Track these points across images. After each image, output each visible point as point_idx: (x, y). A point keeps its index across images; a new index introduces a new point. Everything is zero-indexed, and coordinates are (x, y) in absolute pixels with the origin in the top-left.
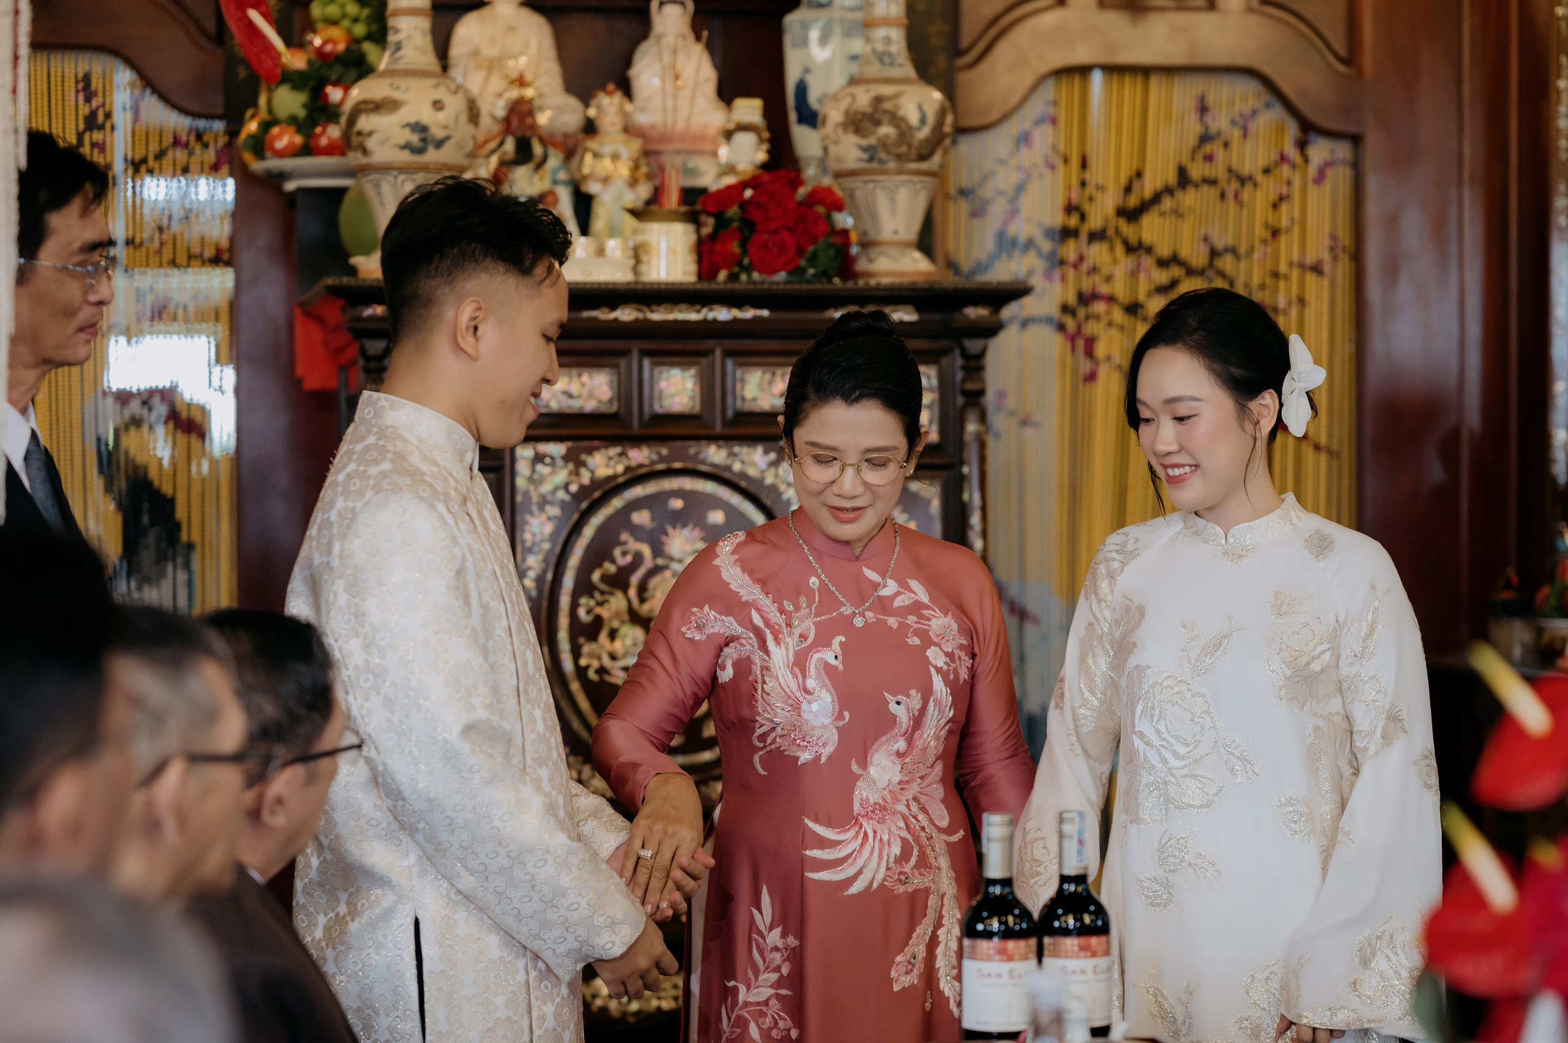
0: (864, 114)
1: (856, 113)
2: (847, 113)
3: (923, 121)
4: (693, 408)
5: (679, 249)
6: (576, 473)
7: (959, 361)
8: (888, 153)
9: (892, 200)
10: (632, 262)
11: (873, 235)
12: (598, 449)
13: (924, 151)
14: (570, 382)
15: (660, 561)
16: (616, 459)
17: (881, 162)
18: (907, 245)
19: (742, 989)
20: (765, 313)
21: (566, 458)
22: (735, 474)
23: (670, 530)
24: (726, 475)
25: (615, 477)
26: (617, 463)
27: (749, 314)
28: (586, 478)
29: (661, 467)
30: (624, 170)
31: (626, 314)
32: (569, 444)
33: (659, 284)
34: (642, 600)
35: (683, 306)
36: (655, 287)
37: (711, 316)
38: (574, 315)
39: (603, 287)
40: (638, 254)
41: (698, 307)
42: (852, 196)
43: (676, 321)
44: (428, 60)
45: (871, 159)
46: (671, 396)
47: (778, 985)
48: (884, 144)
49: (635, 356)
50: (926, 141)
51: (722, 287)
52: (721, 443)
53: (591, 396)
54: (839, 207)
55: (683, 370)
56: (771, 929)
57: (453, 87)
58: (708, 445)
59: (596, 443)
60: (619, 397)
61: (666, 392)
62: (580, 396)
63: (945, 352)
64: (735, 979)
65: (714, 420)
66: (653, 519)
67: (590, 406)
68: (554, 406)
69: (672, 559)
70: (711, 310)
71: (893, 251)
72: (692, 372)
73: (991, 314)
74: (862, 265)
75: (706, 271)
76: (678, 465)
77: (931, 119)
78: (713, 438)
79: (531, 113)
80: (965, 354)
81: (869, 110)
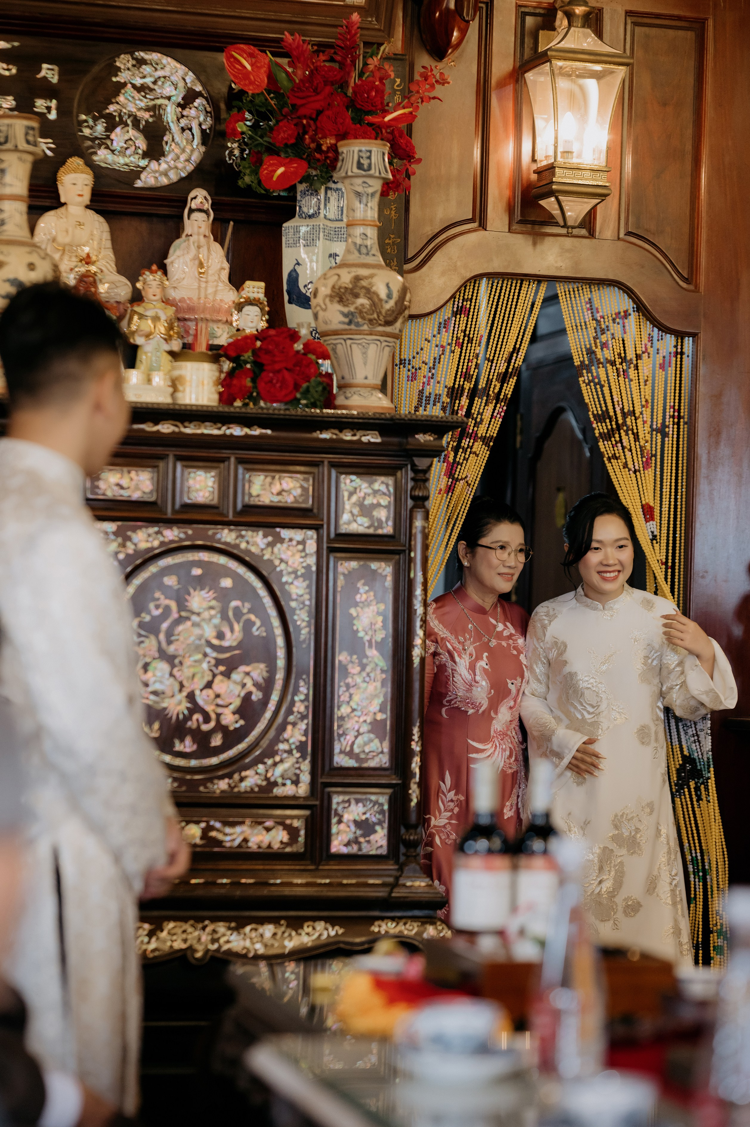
0: (346, 289)
1: (340, 288)
2: (333, 287)
3: (389, 296)
4: (213, 500)
5: (206, 382)
6: (123, 545)
7: (410, 474)
8: (363, 318)
9: (364, 354)
11: (349, 379)
12: (140, 528)
13: (390, 319)
14: (122, 478)
15: (183, 614)
16: (154, 535)
17: (358, 324)
18: (374, 388)
19: (433, 818)
20: (269, 432)
21: (116, 534)
22: (242, 551)
23: (192, 591)
24: (235, 551)
25: (152, 549)
26: (154, 539)
27: (257, 432)
28: (130, 549)
29: (187, 543)
30: (161, 328)
31: (166, 428)
32: (119, 523)
33: (191, 405)
34: (169, 642)
35: (208, 424)
36: (189, 408)
37: (228, 432)
39: (150, 406)
41: (219, 425)
42: (334, 350)
43: (203, 435)
44: (24, 233)
45: (350, 323)
46: (197, 491)
47: (450, 818)
48: (360, 311)
49: (171, 460)
50: (391, 311)
51: (238, 410)
52: (232, 527)
53: (137, 488)
54: (326, 356)
55: (206, 472)
56: (449, 791)
57: (42, 254)
58: (223, 529)
59: (140, 524)
60: (157, 491)
61: (193, 488)
62: (128, 488)
63: (400, 468)
64: (429, 814)
65: (228, 512)
66: (179, 583)
67: (136, 496)
68: (110, 494)
69: (193, 613)
70: (229, 428)
71: (362, 391)
72: (213, 474)
73: (434, 439)
74: (340, 400)
75: (226, 398)
76: (200, 543)
77: (395, 295)
78: (227, 524)
79: (94, 284)
80: (415, 470)
81: (350, 286)
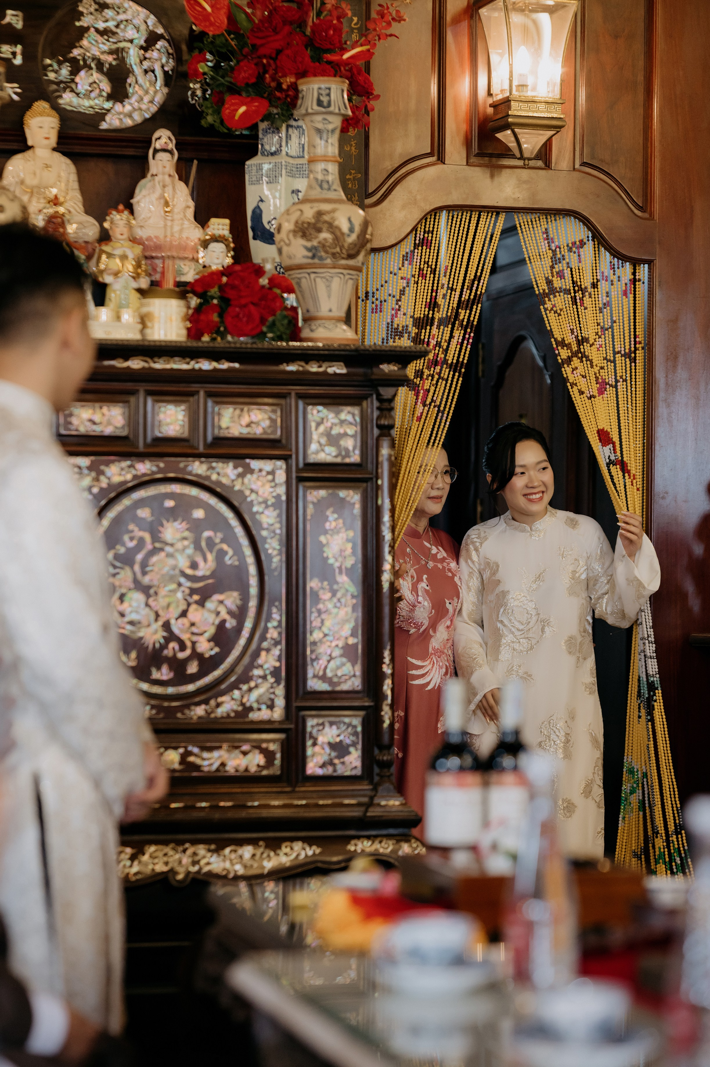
0: (309, 223)
1: (303, 223)
2: (297, 222)
3: (351, 230)
4: (183, 433)
5: (174, 318)
6: (97, 479)
7: (376, 404)
8: (327, 252)
9: (328, 287)
10: (140, 326)
11: (313, 313)
12: (113, 462)
13: (352, 252)
14: (94, 413)
15: (158, 545)
16: (126, 469)
17: (321, 258)
18: (338, 320)
20: (237, 365)
21: (90, 468)
22: (213, 482)
23: (165, 522)
24: (206, 483)
25: (125, 482)
26: (127, 473)
27: (225, 365)
28: (104, 483)
29: (159, 476)
30: (129, 266)
31: (136, 364)
32: (93, 458)
33: (160, 341)
34: (144, 573)
35: (177, 359)
36: (158, 344)
37: (197, 366)
38: (99, 364)
39: (119, 343)
40: (144, 321)
41: (188, 360)
42: (299, 284)
43: (172, 370)
45: (313, 257)
46: (168, 424)
48: (323, 245)
49: (142, 395)
50: (354, 244)
51: (206, 345)
52: (203, 459)
53: (109, 423)
55: (176, 406)
57: (11, 196)
58: (194, 461)
59: (112, 458)
60: (129, 425)
61: (164, 422)
62: (101, 423)
63: (365, 397)
65: (198, 444)
66: (152, 515)
67: (108, 431)
68: (82, 430)
69: (167, 544)
70: (197, 363)
71: (328, 324)
72: (183, 407)
73: (399, 369)
74: (305, 333)
75: (193, 333)
76: (172, 475)
77: (357, 229)
78: (198, 456)
79: (63, 224)
80: (380, 399)
81: (313, 221)
